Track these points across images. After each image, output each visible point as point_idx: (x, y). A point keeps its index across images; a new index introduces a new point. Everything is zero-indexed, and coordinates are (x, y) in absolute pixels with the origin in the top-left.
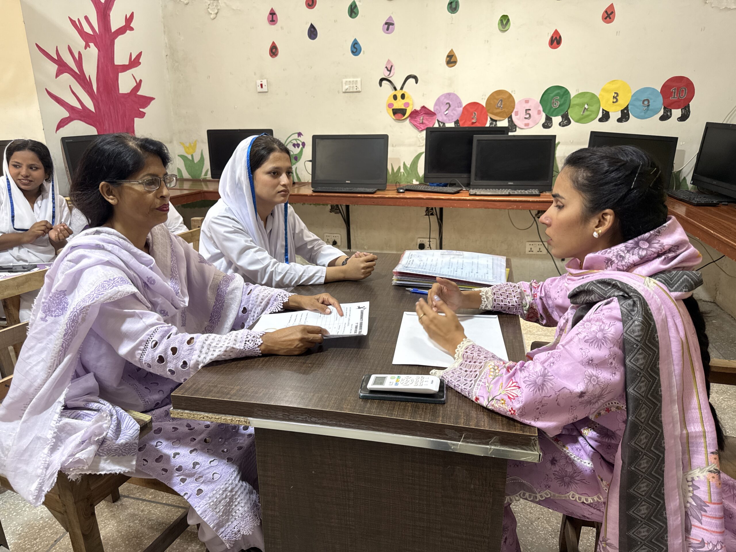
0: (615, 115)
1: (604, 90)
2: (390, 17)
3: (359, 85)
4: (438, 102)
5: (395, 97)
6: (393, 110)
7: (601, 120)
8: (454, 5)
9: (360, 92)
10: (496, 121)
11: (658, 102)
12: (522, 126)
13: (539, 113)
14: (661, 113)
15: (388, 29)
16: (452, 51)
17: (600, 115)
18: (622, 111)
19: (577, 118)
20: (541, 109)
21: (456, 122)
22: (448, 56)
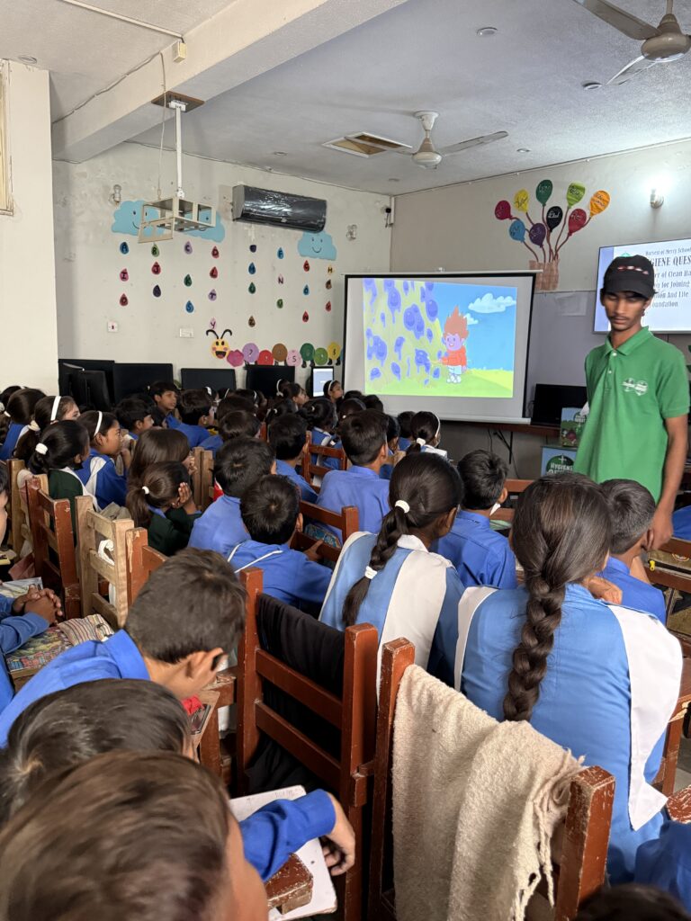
0: (335, 361)
1: (328, 346)
2: (214, 290)
3: (192, 333)
4: (245, 348)
7: (328, 364)
8: (252, 289)
9: (192, 338)
10: (278, 362)
13: (300, 359)
15: (212, 297)
16: (252, 317)
17: (328, 361)
18: (337, 359)
19: (318, 362)
20: (301, 356)
21: (256, 362)
22: (250, 320)
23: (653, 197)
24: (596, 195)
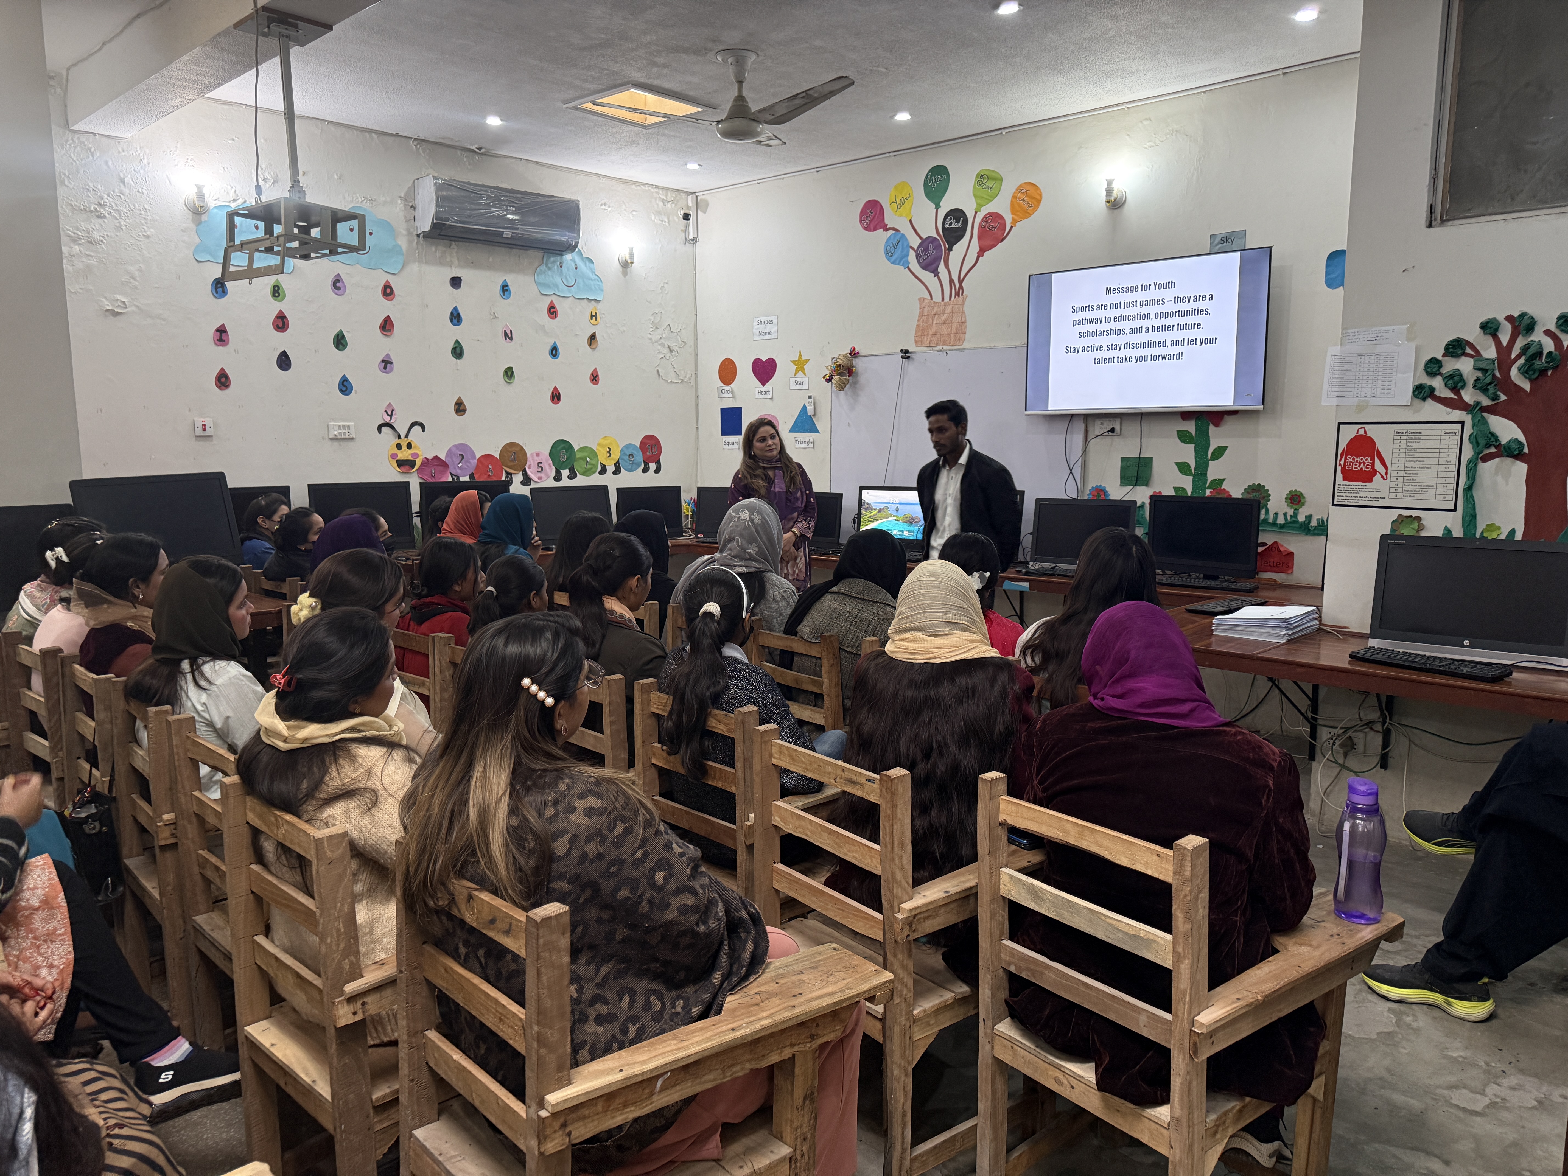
0: (611, 468)
1: (599, 445)
2: (388, 355)
3: (352, 431)
4: (450, 453)
5: (399, 447)
6: (397, 461)
7: (600, 473)
8: (458, 351)
9: (352, 439)
10: (511, 474)
11: (639, 457)
12: (537, 480)
13: (550, 466)
14: (643, 466)
15: (385, 368)
16: (460, 399)
17: (599, 469)
18: (615, 464)
19: (582, 471)
20: (551, 462)
21: (472, 476)
22: (456, 404)
23: (1109, 192)
24: (1019, 189)
